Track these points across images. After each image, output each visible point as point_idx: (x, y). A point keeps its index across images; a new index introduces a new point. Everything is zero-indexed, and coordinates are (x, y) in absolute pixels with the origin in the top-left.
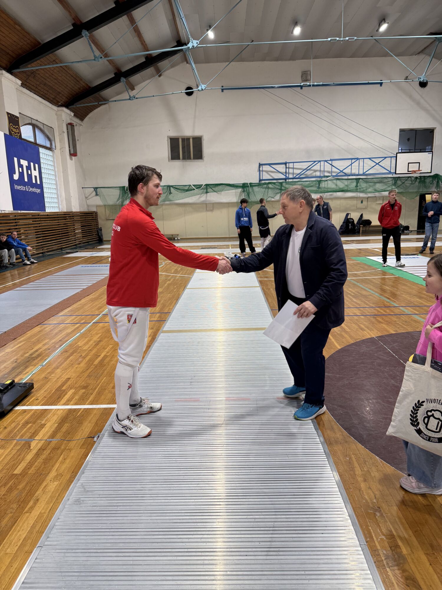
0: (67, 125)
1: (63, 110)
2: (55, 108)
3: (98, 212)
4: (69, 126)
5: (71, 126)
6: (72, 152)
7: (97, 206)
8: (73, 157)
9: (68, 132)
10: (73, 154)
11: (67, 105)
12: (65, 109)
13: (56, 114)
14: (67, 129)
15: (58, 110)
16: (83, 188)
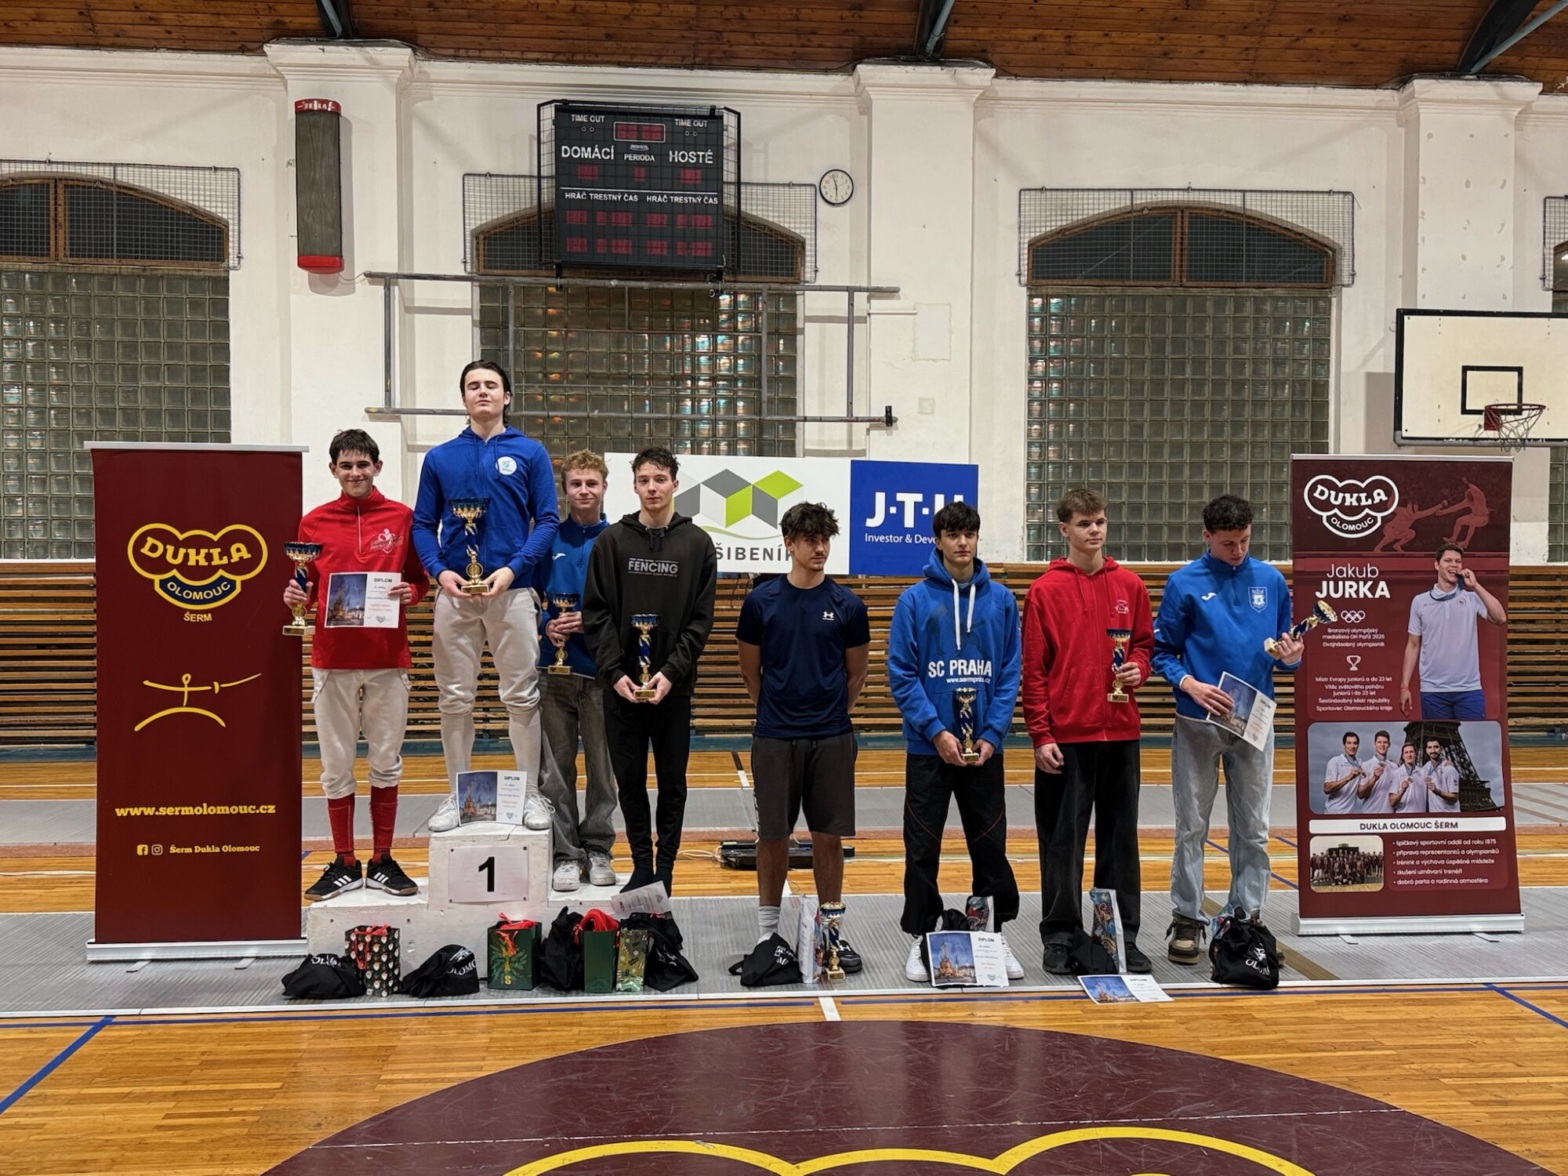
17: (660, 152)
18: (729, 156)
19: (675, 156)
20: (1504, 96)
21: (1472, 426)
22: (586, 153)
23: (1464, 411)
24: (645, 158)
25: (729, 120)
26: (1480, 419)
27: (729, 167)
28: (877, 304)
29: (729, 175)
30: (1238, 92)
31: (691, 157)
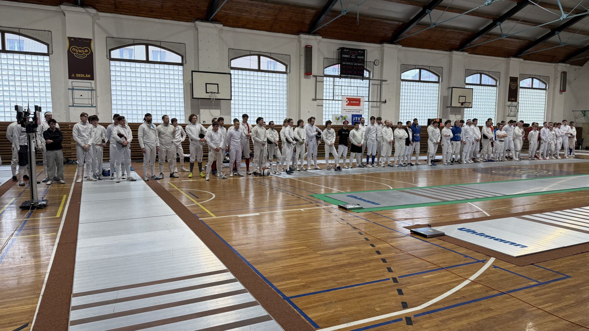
0: (561, 73)
1: (558, 65)
2: (554, 64)
3: (583, 127)
4: (563, 74)
5: (564, 74)
6: (562, 89)
7: (583, 124)
8: (564, 93)
9: (561, 77)
10: (563, 90)
11: (563, 61)
12: (560, 64)
13: (554, 68)
14: (561, 76)
15: (556, 65)
16: (573, 111)
17: (356, 56)
18: (366, 57)
19: (358, 57)
20: (464, 54)
21: (459, 105)
22: (346, 56)
23: (459, 103)
24: (354, 57)
25: (366, 51)
26: (461, 104)
27: (365, 59)
28: (384, 83)
29: (365, 61)
30: (430, 51)
31: (360, 57)
